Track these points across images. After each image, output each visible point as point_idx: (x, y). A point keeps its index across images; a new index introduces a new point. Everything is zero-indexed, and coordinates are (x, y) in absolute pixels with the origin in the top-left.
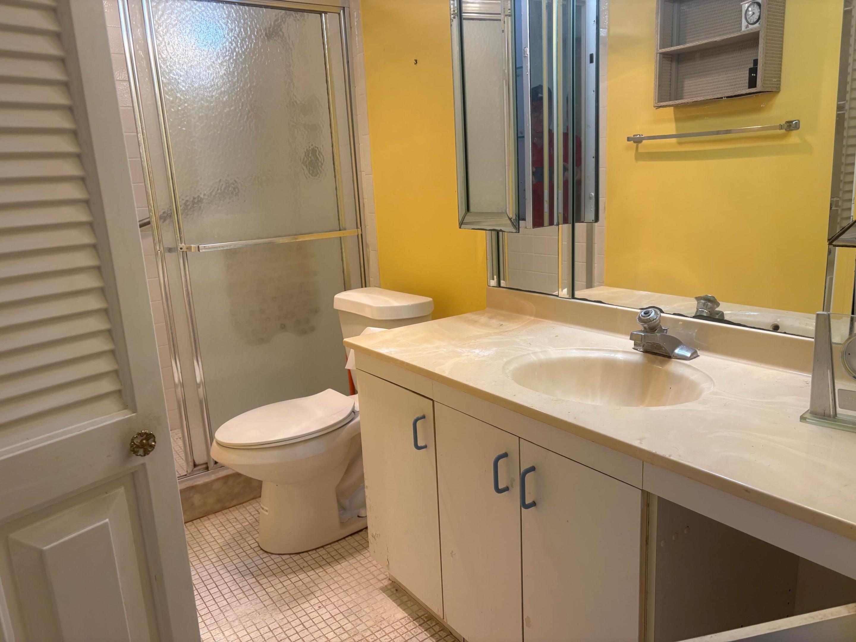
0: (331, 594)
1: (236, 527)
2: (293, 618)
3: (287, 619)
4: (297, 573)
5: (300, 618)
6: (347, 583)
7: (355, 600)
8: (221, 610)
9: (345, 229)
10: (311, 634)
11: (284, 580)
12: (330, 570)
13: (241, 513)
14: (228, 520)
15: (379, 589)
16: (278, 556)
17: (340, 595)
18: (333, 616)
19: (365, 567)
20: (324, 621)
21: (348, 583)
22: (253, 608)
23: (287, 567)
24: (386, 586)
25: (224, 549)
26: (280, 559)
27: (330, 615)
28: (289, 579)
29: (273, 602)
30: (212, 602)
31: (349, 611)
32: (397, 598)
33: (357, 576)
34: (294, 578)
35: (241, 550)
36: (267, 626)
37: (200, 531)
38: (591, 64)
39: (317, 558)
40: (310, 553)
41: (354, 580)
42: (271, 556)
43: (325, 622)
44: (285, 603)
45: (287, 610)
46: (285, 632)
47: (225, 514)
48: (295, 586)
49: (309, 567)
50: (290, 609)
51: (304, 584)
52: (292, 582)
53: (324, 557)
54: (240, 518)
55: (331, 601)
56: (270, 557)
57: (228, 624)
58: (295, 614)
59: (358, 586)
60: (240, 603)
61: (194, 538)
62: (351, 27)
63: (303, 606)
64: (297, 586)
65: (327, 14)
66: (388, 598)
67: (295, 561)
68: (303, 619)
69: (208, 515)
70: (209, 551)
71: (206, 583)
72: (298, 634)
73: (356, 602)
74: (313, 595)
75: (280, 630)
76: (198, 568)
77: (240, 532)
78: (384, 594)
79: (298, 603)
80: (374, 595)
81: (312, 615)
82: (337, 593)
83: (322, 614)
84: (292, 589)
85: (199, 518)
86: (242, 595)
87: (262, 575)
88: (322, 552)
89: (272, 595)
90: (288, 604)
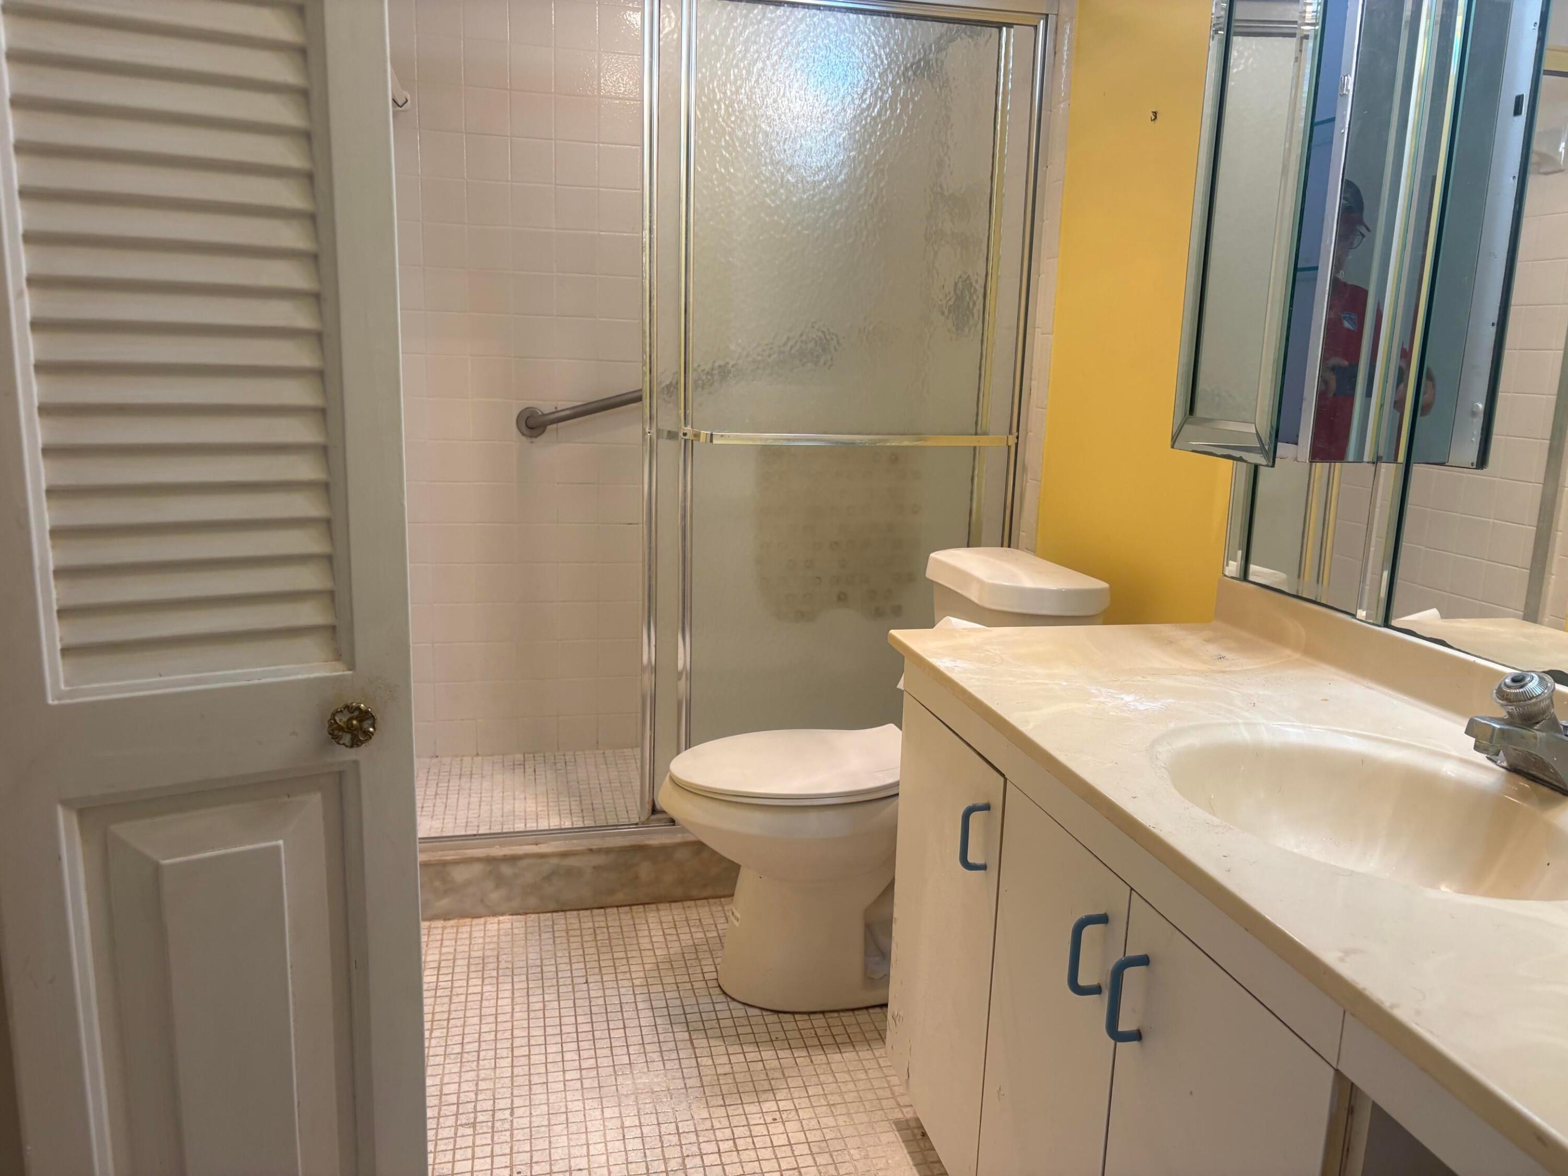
0: (805, 1102)
1: (695, 936)
2: (723, 1123)
3: (712, 1123)
4: (762, 1046)
5: (734, 1129)
6: (839, 1091)
7: (841, 1128)
8: (614, 1070)
9: (985, 434)
10: (741, 1162)
11: (734, 1052)
12: (819, 1058)
13: (712, 914)
14: (687, 920)
15: (891, 1122)
16: (741, 1006)
17: (818, 1110)
18: (790, 1144)
19: (884, 1073)
20: (773, 1147)
21: (841, 1093)
22: (664, 1085)
23: (748, 1030)
24: (907, 1121)
25: (660, 968)
26: (742, 1013)
27: (787, 1139)
28: (744, 1053)
29: (702, 1084)
30: (608, 1052)
31: (824, 1144)
32: (918, 1150)
33: (861, 1086)
34: (752, 1055)
35: (686, 978)
36: (676, 1123)
37: (636, 926)
38: (1517, 118)
39: (806, 1031)
40: (797, 1017)
41: (855, 1090)
42: (730, 1003)
43: (774, 1151)
44: (720, 1093)
45: (718, 1106)
46: (699, 1145)
47: (686, 909)
48: (749, 1069)
49: (786, 1041)
50: (725, 1106)
51: (765, 1069)
52: (746, 1059)
53: (818, 1032)
54: (707, 920)
55: (799, 1116)
56: (728, 1004)
57: (616, 1098)
58: (729, 1118)
59: (857, 1103)
60: (648, 1067)
61: (623, 935)
62: (1055, 53)
63: (748, 1108)
64: (751, 1069)
65: (1012, 27)
66: (903, 1145)
67: (766, 1024)
68: (738, 1132)
69: (661, 902)
70: (637, 964)
71: (610, 1017)
72: (720, 1156)
73: (840, 1132)
74: (772, 1094)
75: (692, 1137)
76: (609, 988)
77: (697, 947)
78: (898, 1134)
79: (741, 1100)
80: (878, 1130)
81: (757, 1130)
82: (814, 1105)
83: (774, 1134)
84: (741, 1072)
85: (643, 904)
86: (656, 1056)
87: (703, 1031)
88: (819, 1021)
89: (704, 1071)
90: (725, 1096)
